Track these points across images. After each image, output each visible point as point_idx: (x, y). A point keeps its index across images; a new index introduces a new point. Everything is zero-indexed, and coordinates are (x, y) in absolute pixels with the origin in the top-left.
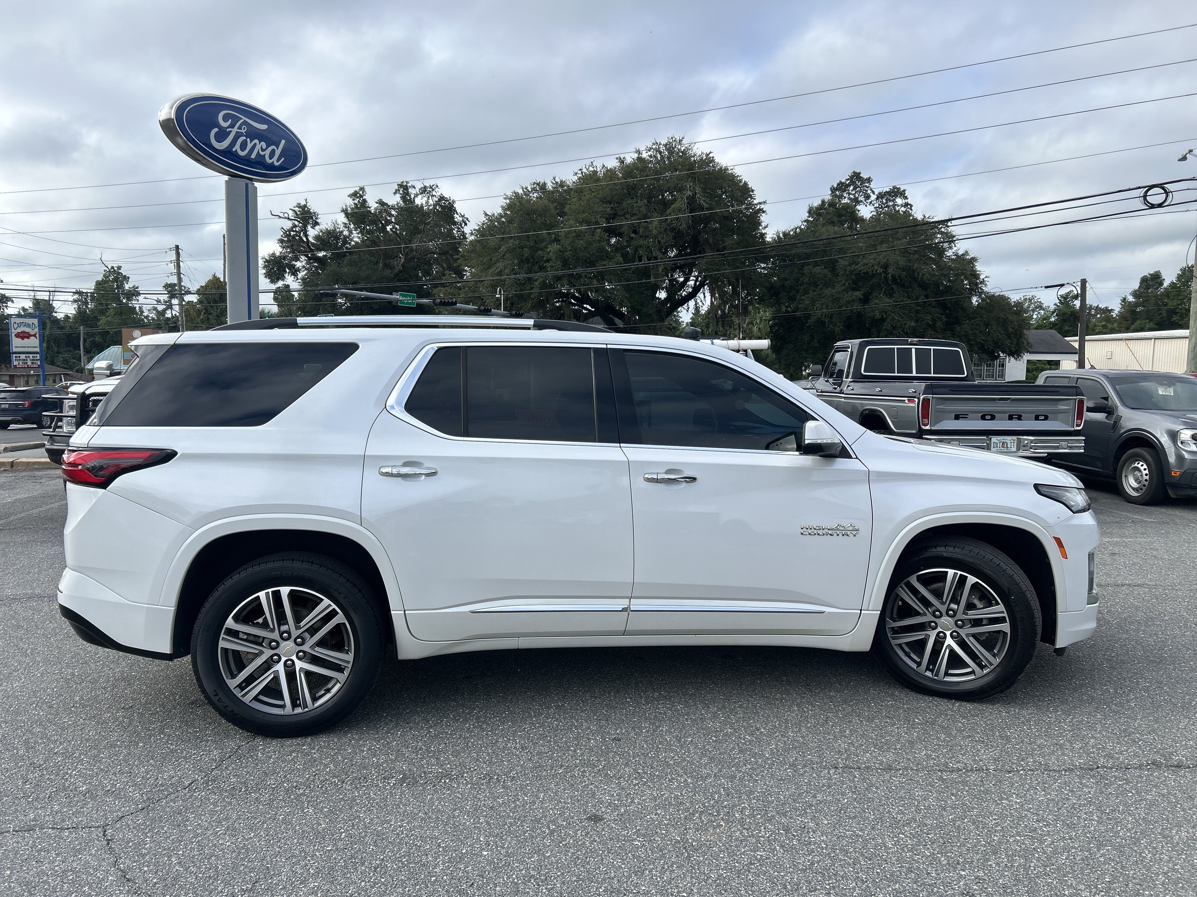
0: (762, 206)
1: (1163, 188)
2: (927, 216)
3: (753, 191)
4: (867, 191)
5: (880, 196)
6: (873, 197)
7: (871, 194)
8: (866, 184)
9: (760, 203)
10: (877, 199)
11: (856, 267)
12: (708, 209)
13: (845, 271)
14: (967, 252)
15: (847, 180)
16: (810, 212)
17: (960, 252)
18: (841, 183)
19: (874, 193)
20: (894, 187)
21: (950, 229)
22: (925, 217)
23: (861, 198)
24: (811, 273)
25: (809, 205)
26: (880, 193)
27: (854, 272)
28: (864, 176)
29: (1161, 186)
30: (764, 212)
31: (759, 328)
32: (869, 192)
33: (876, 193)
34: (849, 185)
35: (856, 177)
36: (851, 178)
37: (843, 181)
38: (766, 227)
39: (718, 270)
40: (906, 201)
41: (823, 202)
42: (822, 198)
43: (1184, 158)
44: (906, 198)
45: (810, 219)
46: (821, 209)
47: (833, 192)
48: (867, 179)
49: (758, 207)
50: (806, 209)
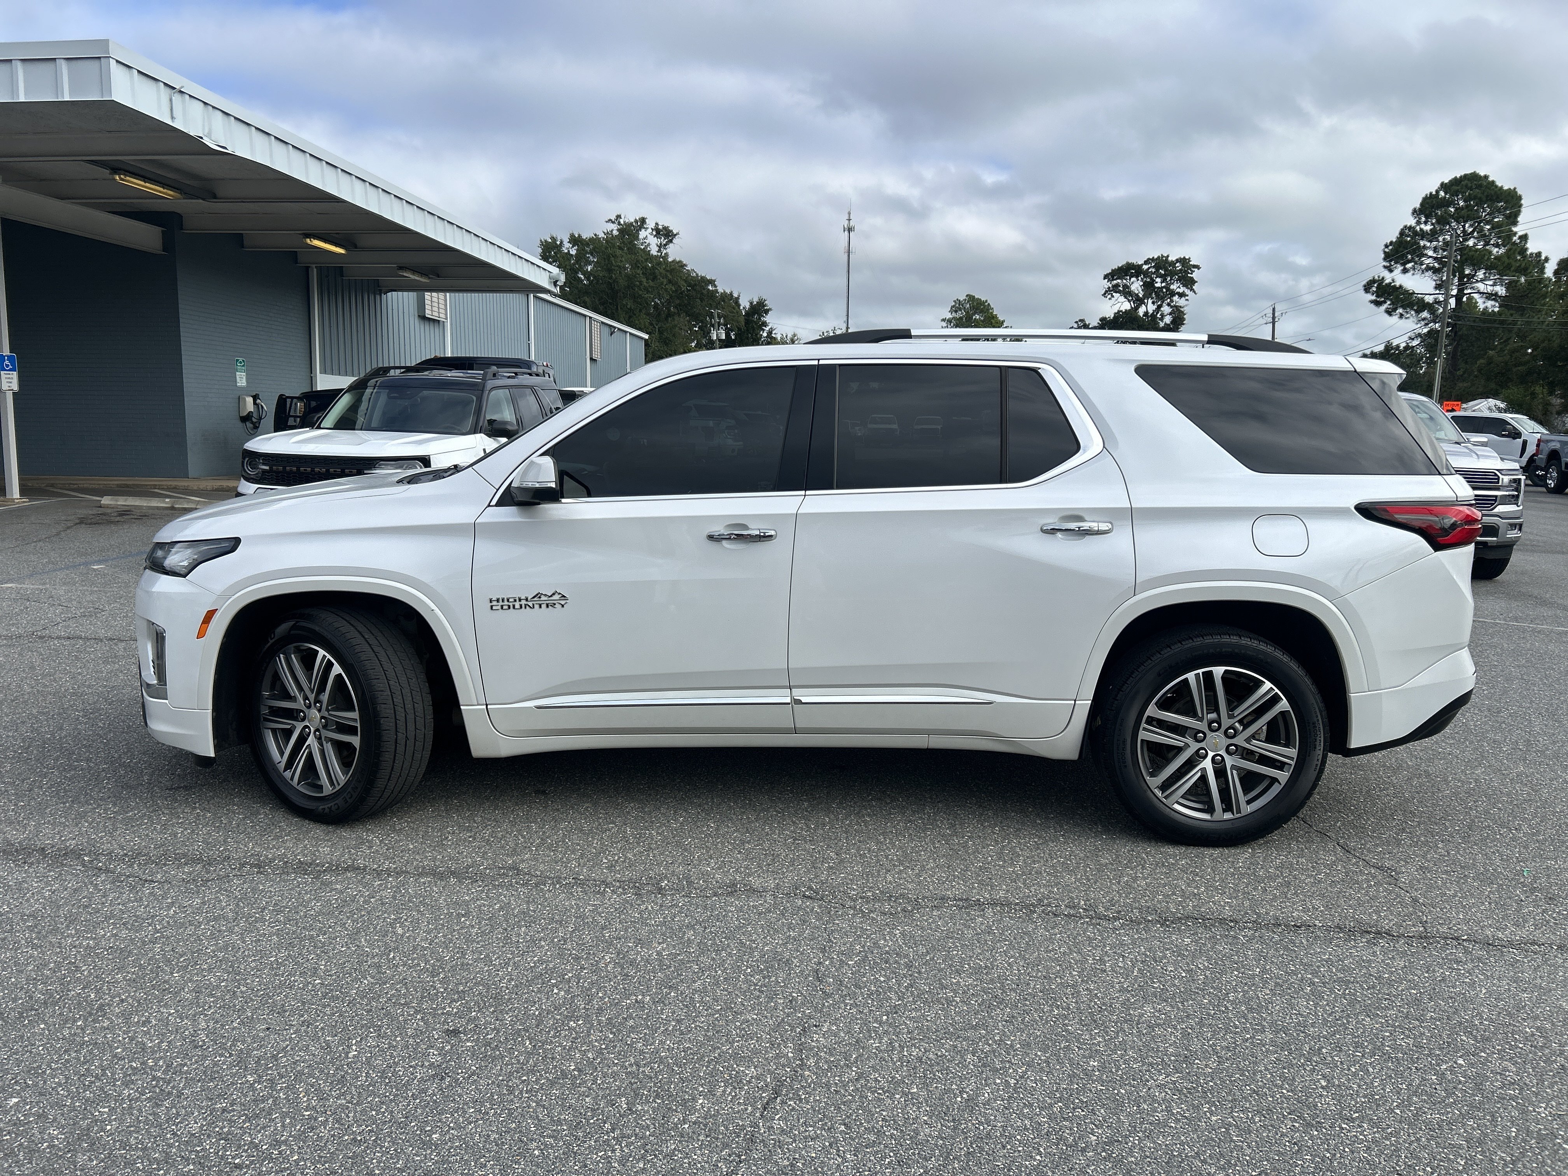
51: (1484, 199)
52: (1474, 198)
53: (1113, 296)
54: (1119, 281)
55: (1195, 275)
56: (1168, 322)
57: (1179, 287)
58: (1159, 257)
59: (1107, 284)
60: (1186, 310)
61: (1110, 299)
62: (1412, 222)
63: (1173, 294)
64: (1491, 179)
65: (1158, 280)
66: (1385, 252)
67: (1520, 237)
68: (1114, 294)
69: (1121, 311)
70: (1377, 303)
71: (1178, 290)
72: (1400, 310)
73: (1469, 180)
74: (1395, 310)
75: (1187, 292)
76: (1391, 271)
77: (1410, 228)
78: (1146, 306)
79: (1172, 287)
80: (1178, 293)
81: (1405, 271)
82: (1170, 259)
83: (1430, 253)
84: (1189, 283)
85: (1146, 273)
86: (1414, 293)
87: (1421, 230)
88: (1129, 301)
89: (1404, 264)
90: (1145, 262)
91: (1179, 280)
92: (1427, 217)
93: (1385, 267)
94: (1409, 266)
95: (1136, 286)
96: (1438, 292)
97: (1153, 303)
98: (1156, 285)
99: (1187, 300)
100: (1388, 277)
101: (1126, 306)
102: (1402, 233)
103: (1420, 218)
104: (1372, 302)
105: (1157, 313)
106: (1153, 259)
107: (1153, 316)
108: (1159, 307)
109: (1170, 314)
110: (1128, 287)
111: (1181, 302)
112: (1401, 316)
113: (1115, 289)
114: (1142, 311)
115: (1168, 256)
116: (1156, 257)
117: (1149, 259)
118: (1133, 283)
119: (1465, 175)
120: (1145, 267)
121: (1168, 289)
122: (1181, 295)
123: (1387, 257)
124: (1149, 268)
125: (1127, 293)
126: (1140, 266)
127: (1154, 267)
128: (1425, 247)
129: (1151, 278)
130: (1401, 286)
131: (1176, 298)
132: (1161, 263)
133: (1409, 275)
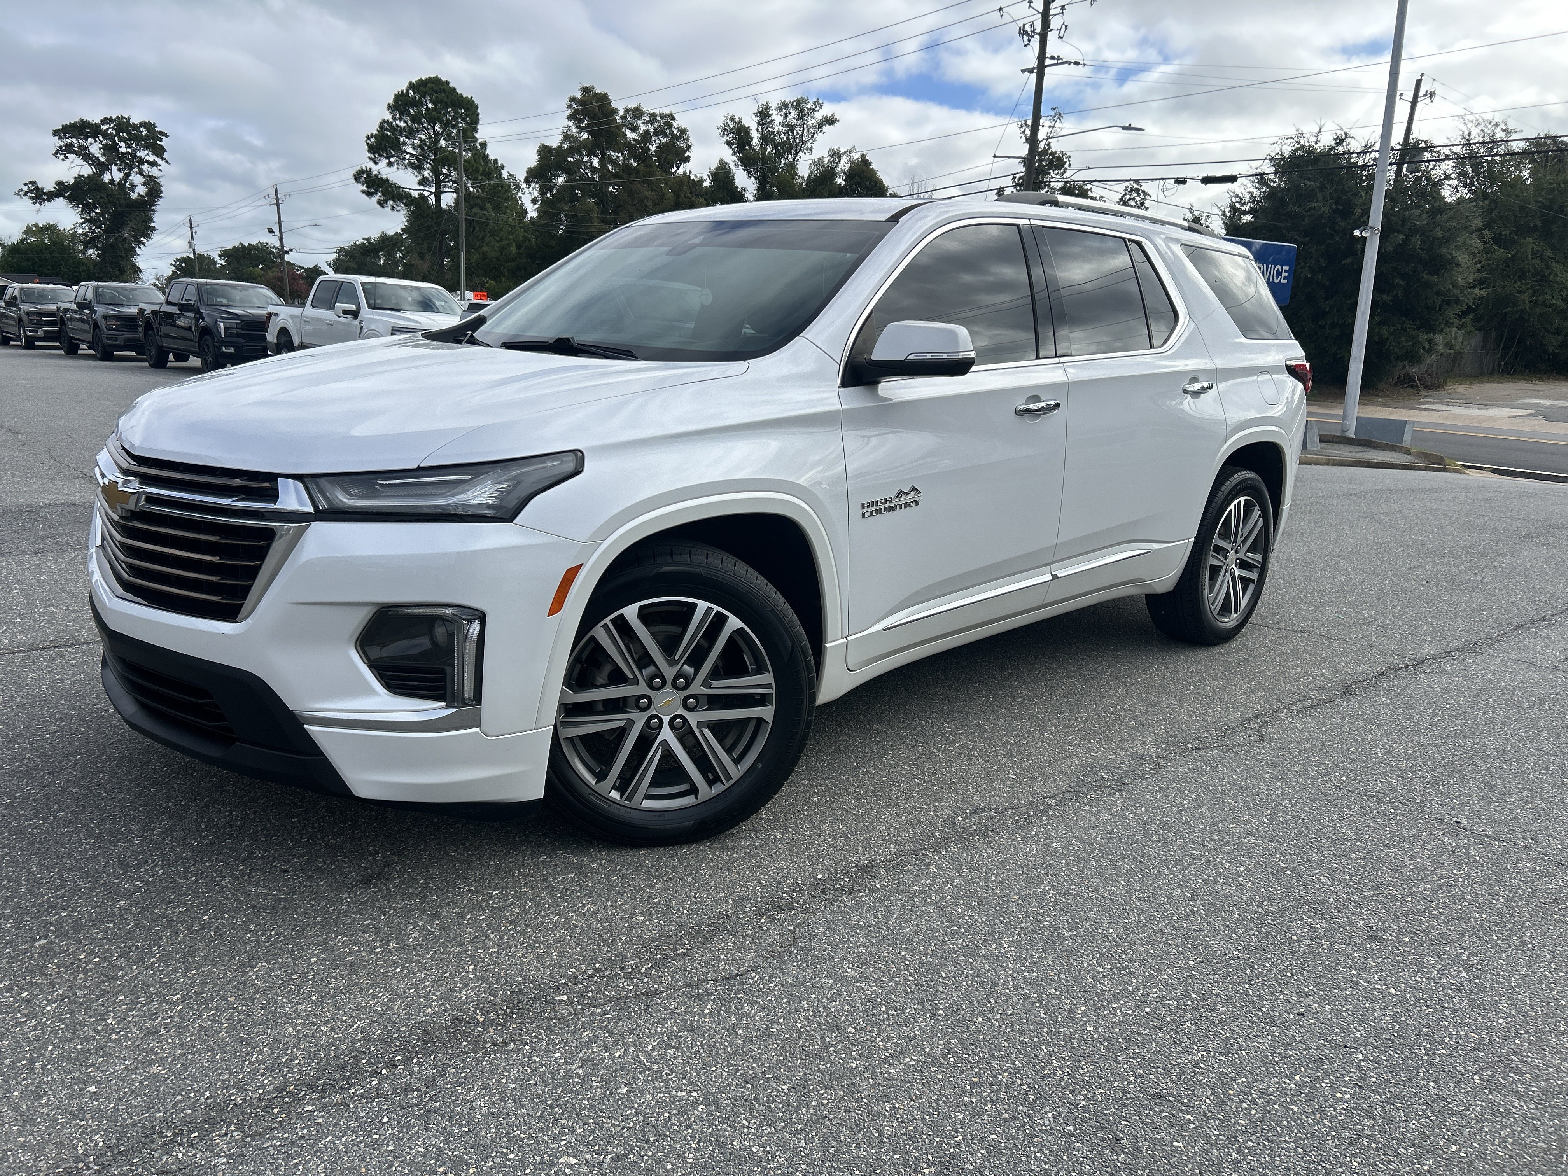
51: (449, 103)
52: (441, 102)
53: (67, 157)
54: (74, 140)
55: (164, 142)
56: (142, 193)
57: (148, 155)
58: (118, 117)
59: (57, 142)
60: (161, 181)
61: (63, 160)
62: (389, 117)
63: (142, 162)
64: (451, 85)
65: (122, 144)
66: (368, 144)
67: (481, 144)
68: (68, 155)
69: (83, 176)
70: (369, 194)
71: (147, 158)
72: (390, 203)
73: (433, 83)
74: (386, 201)
75: (159, 161)
76: (376, 163)
77: (388, 122)
78: (111, 173)
79: (138, 154)
80: (148, 162)
81: (390, 164)
82: (132, 121)
83: (410, 150)
84: (160, 151)
85: (105, 135)
86: (400, 187)
87: (397, 125)
88: (90, 165)
89: (388, 158)
90: (102, 121)
91: (146, 147)
92: (401, 114)
93: (370, 158)
94: (392, 160)
95: (95, 148)
96: (422, 187)
97: (119, 170)
98: (120, 150)
99: (160, 170)
100: (375, 169)
101: (87, 170)
102: (381, 127)
103: (395, 115)
104: (363, 192)
105: (126, 182)
106: (111, 119)
107: (121, 185)
108: (127, 175)
109: (144, 184)
110: (86, 149)
111: (154, 171)
112: (393, 208)
113: (69, 148)
114: (106, 177)
115: (129, 118)
116: (114, 117)
117: (106, 119)
118: (91, 144)
119: (430, 78)
120: (104, 127)
121: (134, 156)
122: (152, 164)
123: (371, 149)
124: (107, 129)
125: (86, 156)
126: (97, 126)
127: (113, 128)
128: (404, 143)
129: (114, 141)
130: (387, 180)
131: (145, 167)
132: (122, 125)
133: (394, 168)
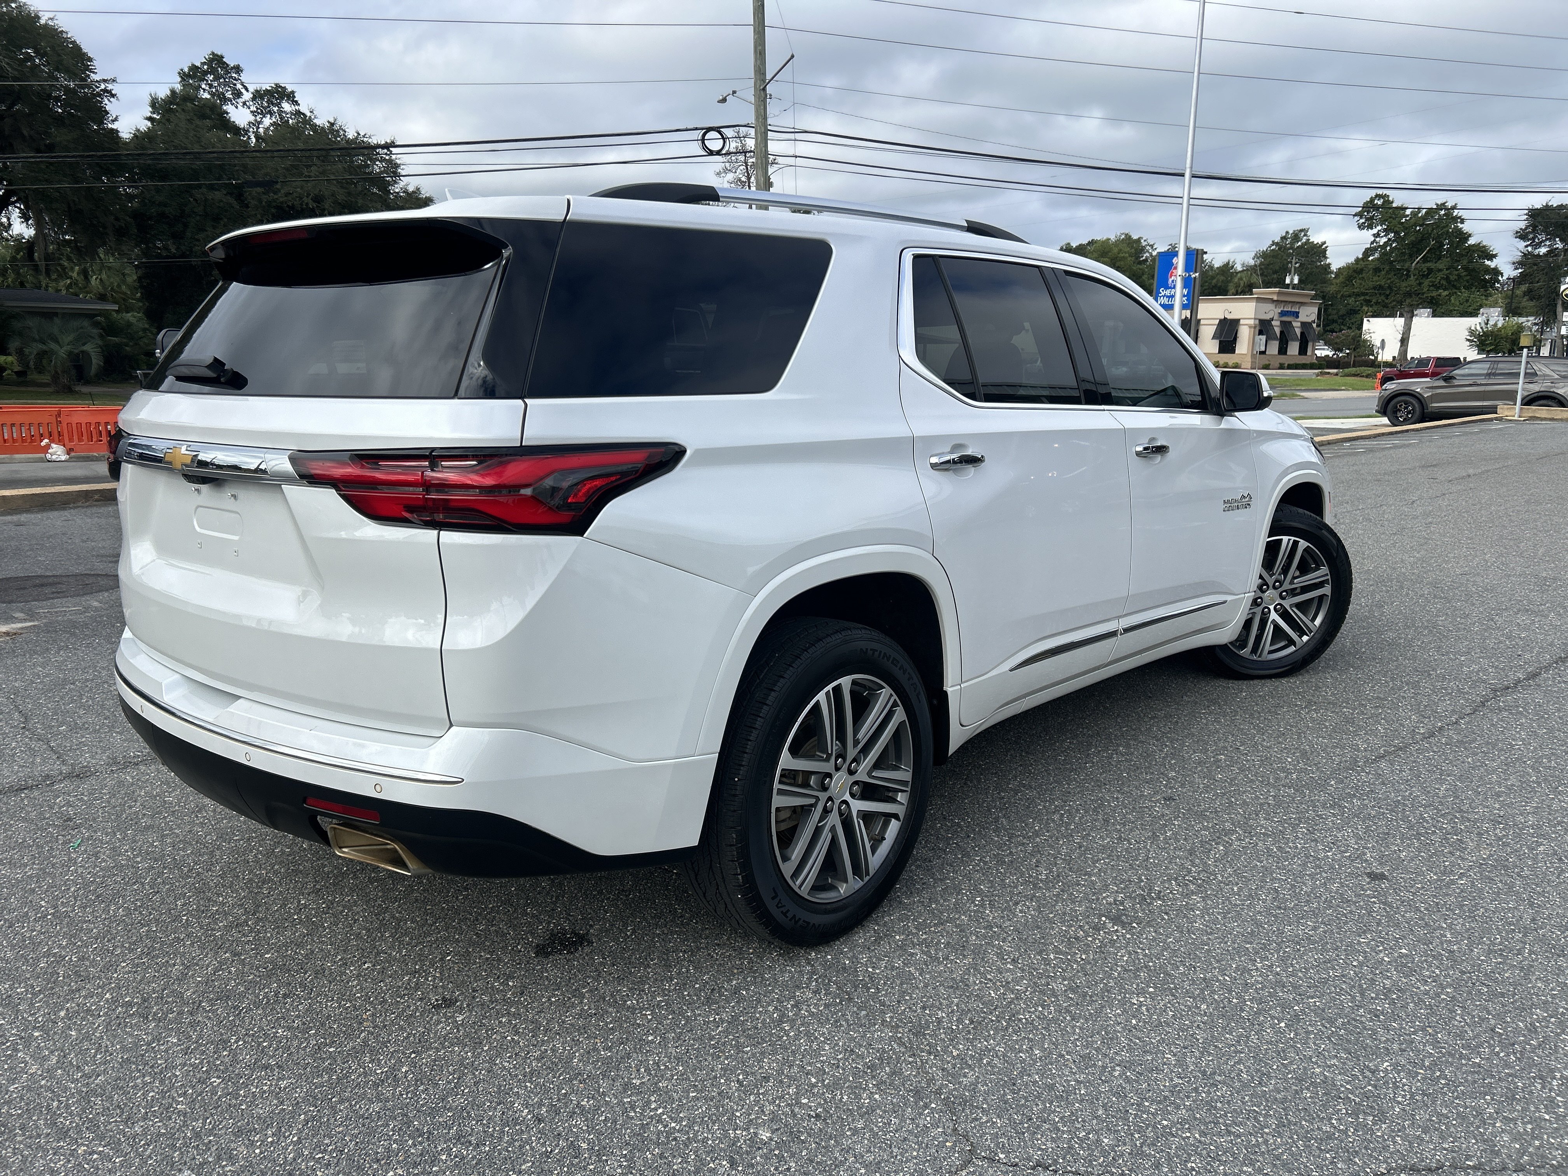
0: (110, 87)
1: (720, 132)
2: (362, 134)
3: (90, 60)
4: (235, 85)
5: (258, 95)
6: (247, 96)
7: (243, 91)
8: (234, 75)
9: (105, 81)
10: (254, 99)
11: (276, 197)
12: (15, 79)
13: (260, 201)
14: (418, 189)
15: (203, 64)
16: (154, 104)
17: (411, 189)
18: (194, 68)
19: (247, 90)
20: (278, 86)
21: (394, 157)
22: (359, 134)
23: (229, 95)
24: (206, 199)
25: (151, 95)
26: (257, 91)
27: (274, 204)
28: (231, 61)
29: (717, 129)
30: (113, 96)
31: (101, 279)
32: (239, 86)
33: (252, 89)
34: (205, 73)
35: (216, 61)
36: (210, 62)
37: (198, 64)
38: (116, 120)
39: (48, 181)
40: (297, 107)
41: (173, 92)
42: (170, 86)
43: (724, 100)
44: (296, 103)
45: (155, 116)
46: (171, 103)
47: (183, 79)
48: (234, 68)
49: (103, 87)
50: (148, 100)
